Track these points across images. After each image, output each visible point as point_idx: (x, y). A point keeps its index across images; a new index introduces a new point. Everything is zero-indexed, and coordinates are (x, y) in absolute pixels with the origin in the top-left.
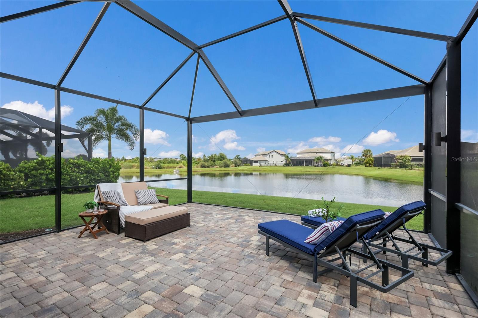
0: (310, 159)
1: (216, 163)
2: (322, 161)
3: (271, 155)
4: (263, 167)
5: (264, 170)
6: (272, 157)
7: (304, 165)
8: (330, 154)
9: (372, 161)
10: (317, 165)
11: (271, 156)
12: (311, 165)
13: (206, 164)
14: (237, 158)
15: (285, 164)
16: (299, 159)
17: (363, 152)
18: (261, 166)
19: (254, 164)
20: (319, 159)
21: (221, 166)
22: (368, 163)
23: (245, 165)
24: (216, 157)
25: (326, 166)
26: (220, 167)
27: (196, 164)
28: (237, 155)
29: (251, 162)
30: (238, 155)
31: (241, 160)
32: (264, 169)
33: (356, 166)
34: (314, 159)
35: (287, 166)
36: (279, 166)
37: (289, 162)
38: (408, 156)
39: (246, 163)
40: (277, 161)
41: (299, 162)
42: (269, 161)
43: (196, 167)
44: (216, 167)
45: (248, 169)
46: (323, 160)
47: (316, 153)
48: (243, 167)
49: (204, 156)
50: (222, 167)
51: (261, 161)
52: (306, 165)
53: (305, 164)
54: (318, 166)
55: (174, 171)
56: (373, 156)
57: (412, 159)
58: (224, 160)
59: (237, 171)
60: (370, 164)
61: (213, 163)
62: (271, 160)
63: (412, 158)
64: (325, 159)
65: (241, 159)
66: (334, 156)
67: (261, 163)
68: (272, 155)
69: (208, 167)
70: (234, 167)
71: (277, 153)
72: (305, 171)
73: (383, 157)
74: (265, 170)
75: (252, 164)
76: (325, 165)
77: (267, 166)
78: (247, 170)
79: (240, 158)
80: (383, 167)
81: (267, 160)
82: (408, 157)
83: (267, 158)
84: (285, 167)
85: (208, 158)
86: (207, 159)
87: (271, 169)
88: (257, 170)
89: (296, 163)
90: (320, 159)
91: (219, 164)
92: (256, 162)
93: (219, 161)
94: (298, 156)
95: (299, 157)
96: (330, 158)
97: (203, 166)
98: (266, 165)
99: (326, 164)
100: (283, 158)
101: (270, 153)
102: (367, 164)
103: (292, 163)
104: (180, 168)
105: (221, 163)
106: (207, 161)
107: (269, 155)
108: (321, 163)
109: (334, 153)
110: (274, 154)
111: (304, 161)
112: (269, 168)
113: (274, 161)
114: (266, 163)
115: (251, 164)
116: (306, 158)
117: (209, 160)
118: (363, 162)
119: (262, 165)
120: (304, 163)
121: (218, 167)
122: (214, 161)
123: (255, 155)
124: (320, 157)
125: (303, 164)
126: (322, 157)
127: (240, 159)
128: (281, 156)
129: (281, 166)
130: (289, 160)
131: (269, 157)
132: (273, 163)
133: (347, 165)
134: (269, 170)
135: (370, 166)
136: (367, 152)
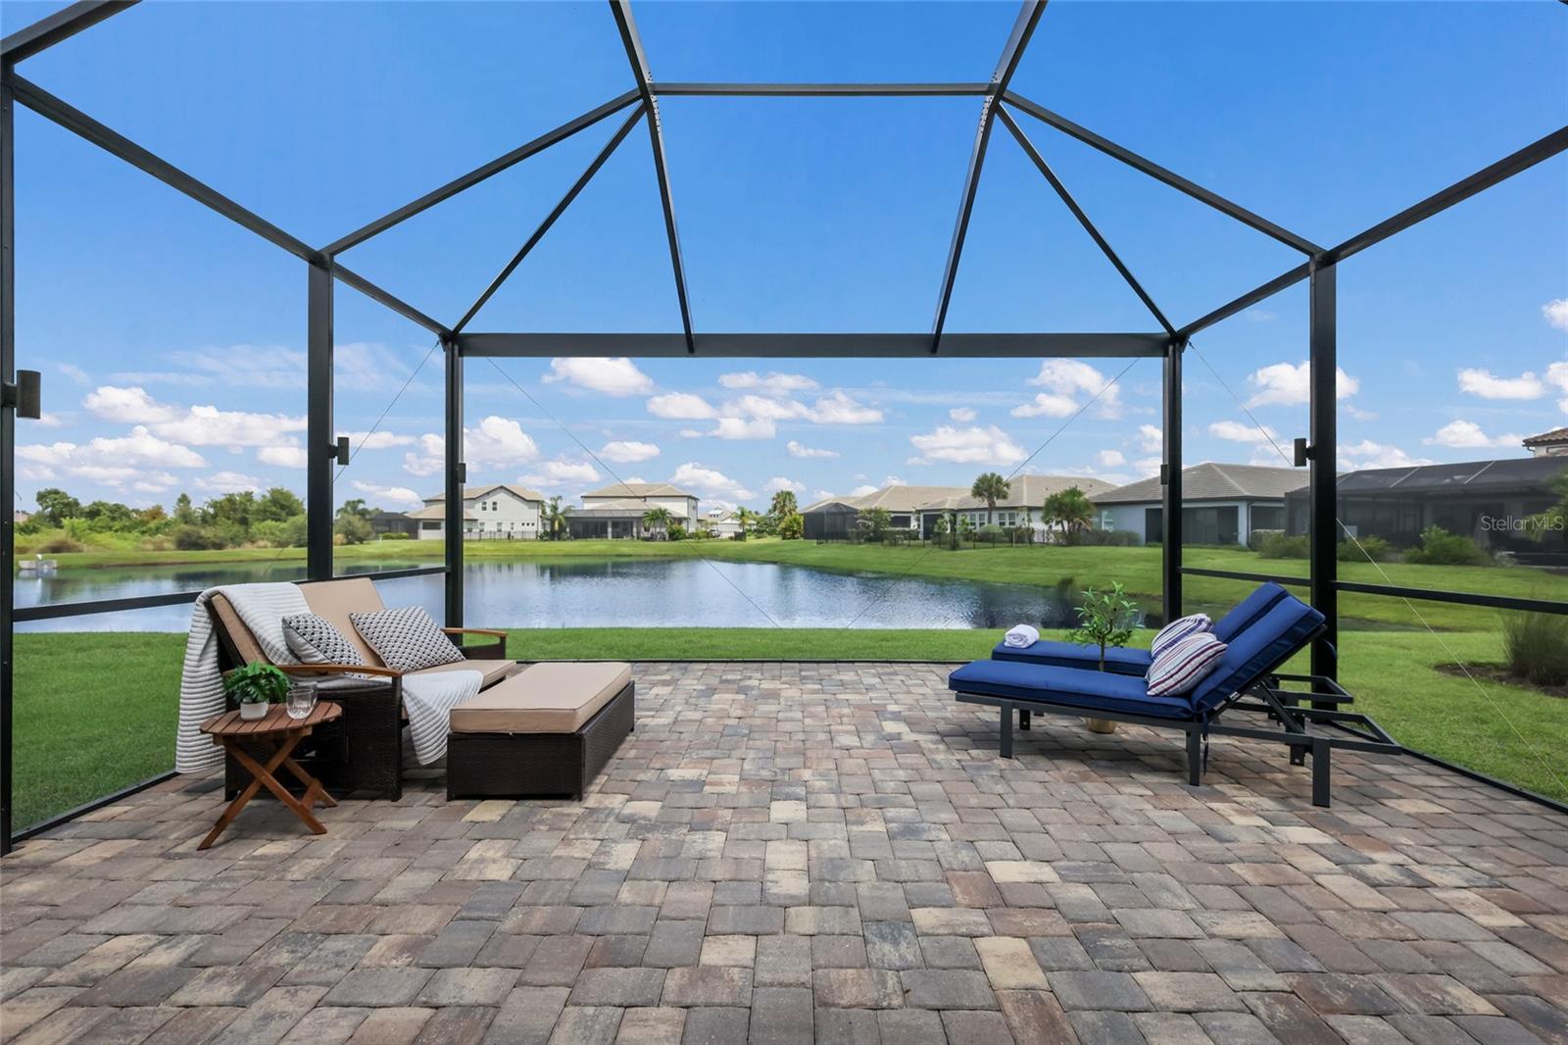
0: (628, 515)
1: (252, 530)
2: (666, 523)
3: (489, 501)
5: (472, 553)
6: (495, 509)
7: (610, 535)
8: (686, 504)
9: (799, 524)
10: (647, 535)
11: (489, 506)
12: (632, 536)
13: (207, 532)
14: (354, 509)
15: (546, 533)
16: (591, 515)
17: (774, 499)
19: (424, 535)
20: (658, 518)
21: (279, 542)
22: (789, 530)
23: (388, 538)
24: (252, 507)
25: (677, 539)
26: (276, 547)
27: (143, 533)
28: (351, 500)
29: (413, 527)
30: (356, 499)
31: (368, 517)
33: (759, 538)
34: (640, 518)
35: (552, 539)
36: (525, 540)
37: (560, 525)
39: (390, 531)
40: (512, 524)
41: (590, 528)
42: (482, 524)
44: (259, 547)
45: (405, 553)
46: (668, 521)
47: (645, 497)
48: (378, 546)
49: (180, 501)
50: (282, 544)
52: (616, 536)
53: (613, 533)
54: (652, 538)
56: (799, 510)
57: (892, 518)
58: (292, 519)
59: (359, 559)
60: (795, 532)
61: (237, 528)
62: (489, 521)
63: (893, 515)
64: (675, 519)
65: (367, 512)
66: (695, 508)
68: (495, 503)
69: (219, 546)
70: (342, 544)
71: (514, 494)
72: (617, 556)
73: (827, 512)
74: (474, 555)
75: (416, 532)
76: (675, 536)
77: (479, 540)
78: (398, 557)
79: (363, 509)
80: (830, 541)
81: (476, 520)
82: (886, 514)
83: (474, 511)
84: (547, 543)
85: (210, 511)
86: (204, 513)
87: (497, 550)
89: (580, 528)
90: (659, 516)
91: (272, 534)
92: (431, 525)
93: (269, 522)
94: (589, 506)
95: (590, 511)
96: (686, 515)
97: (187, 543)
98: (473, 536)
99: (678, 531)
100: (533, 514)
101: (488, 493)
102: (788, 533)
103: (568, 530)
104: (58, 550)
105: (282, 531)
106: (205, 521)
107: (485, 503)
108: (663, 530)
109: (695, 499)
110: (501, 497)
111: (610, 524)
112: (488, 546)
113: (499, 524)
114: (470, 531)
115: (414, 535)
116: (616, 515)
117: (215, 516)
118: (773, 525)
120: (610, 530)
121: (265, 547)
122: (244, 522)
123: (425, 501)
124: (660, 510)
125: (606, 532)
126: (665, 510)
127: (363, 513)
128: (526, 507)
129: (533, 540)
130: (560, 520)
131: (484, 509)
132: (500, 531)
133: (733, 535)
134: (489, 554)
135: (794, 538)
136: (784, 499)
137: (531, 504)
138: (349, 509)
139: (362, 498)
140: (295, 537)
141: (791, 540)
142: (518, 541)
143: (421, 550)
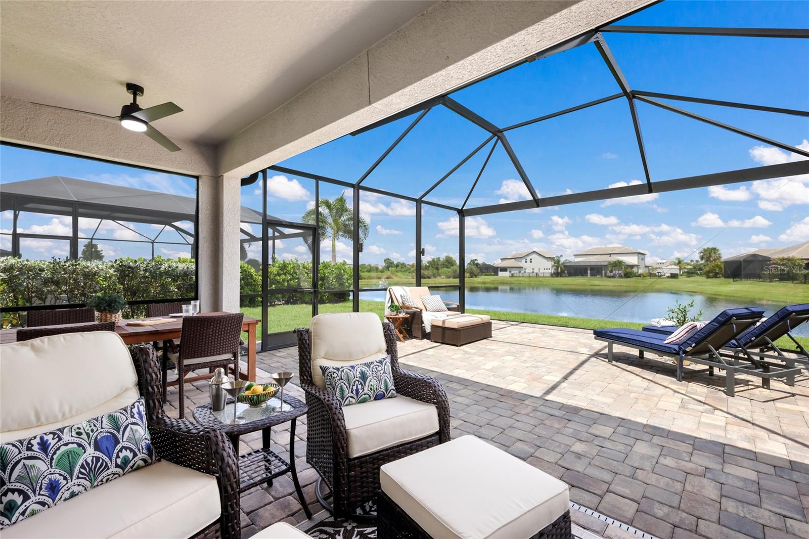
0: (600, 264)
1: (440, 271)
2: (622, 268)
3: (528, 259)
4: (516, 279)
5: (519, 282)
6: (531, 262)
7: (589, 275)
8: (637, 257)
9: (720, 268)
10: (612, 274)
11: (528, 260)
12: (602, 275)
14: (474, 263)
15: (554, 273)
16: (579, 264)
17: (701, 252)
18: (512, 276)
19: (501, 274)
20: (616, 266)
22: (712, 272)
23: (486, 275)
24: (440, 263)
25: (629, 277)
26: (447, 278)
27: (409, 273)
28: (472, 259)
29: (495, 270)
30: (474, 259)
31: (479, 266)
32: (518, 280)
33: (688, 277)
34: (606, 266)
35: (557, 276)
36: (544, 277)
37: (561, 269)
38: (798, 259)
39: (487, 272)
40: (539, 269)
41: (578, 271)
42: (525, 269)
43: (410, 277)
44: (441, 278)
46: (623, 267)
47: (610, 254)
48: (481, 279)
50: (449, 277)
51: (512, 269)
52: (592, 275)
53: (591, 273)
54: (614, 277)
55: (380, 282)
56: (723, 259)
58: (452, 267)
59: (474, 284)
60: (717, 274)
61: (435, 271)
62: (528, 267)
64: (629, 266)
65: (479, 264)
66: (642, 259)
67: (512, 272)
68: (531, 259)
69: (429, 278)
70: (469, 277)
71: (540, 255)
72: (591, 285)
73: (743, 260)
74: (521, 283)
76: (627, 275)
77: (523, 277)
78: (490, 283)
79: (477, 263)
80: (743, 280)
81: (522, 267)
82: (799, 262)
83: (522, 263)
84: (555, 278)
85: (428, 264)
86: (426, 265)
87: (531, 281)
88: (507, 283)
89: (573, 271)
90: (618, 264)
91: (446, 273)
92: (504, 269)
93: (445, 269)
94: (578, 259)
95: (578, 262)
96: (636, 263)
98: (521, 275)
99: (630, 273)
100: (550, 264)
101: (528, 255)
102: (711, 274)
103: (566, 272)
104: (388, 278)
105: (449, 272)
106: (426, 268)
107: (526, 259)
108: (620, 272)
109: (644, 254)
110: (534, 256)
111: (589, 269)
112: (527, 279)
113: (533, 269)
114: (520, 272)
115: (496, 274)
116: (592, 264)
117: (429, 266)
118: (700, 269)
119: (515, 275)
120: (589, 272)
121: (443, 278)
122: (437, 269)
123: (501, 259)
124: (618, 261)
125: (587, 273)
126: (621, 261)
127: (477, 265)
128: (546, 261)
129: (548, 277)
130: (561, 267)
131: (526, 262)
132: (533, 272)
133: (669, 275)
134: (526, 283)
135: (716, 277)
136: (709, 254)
137: (549, 259)
138: (472, 263)
139: (477, 259)
140: (453, 274)
141: (714, 279)
142: (541, 277)
143: (497, 281)
